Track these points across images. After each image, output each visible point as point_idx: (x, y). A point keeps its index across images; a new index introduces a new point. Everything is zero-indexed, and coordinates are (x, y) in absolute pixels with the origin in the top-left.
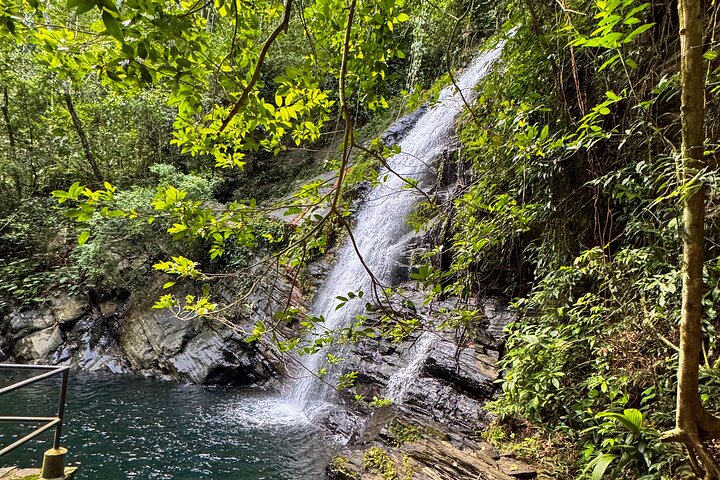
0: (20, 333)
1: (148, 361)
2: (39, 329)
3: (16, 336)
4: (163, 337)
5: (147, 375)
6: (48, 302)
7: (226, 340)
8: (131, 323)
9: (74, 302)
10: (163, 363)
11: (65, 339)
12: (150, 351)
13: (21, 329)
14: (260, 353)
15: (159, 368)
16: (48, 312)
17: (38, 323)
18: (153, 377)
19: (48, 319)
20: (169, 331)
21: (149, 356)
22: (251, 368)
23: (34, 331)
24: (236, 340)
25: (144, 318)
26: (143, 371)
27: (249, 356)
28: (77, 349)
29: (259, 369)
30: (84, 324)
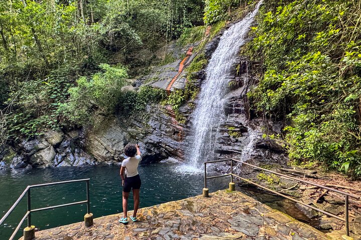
0: (32, 152)
1: (109, 157)
2: (42, 149)
3: (30, 154)
4: (113, 146)
5: (109, 164)
6: (42, 135)
7: (146, 144)
8: (91, 140)
9: (57, 133)
10: (117, 157)
11: (57, 152)
12: (108, 153)
13: (32, 150)
14: (163, 147)
15: (114, 160)
16: (44, 140)
17: (41, 146)
18: (113, 164)
19: (45, 143)
20: (115, 142)
21: (109, 155)
22: (160, 154)
23: (39, 150)
24: (150, 143)
25: (99, 137)
26: (106, 162)
27: (158, 149)
28: (66, 156)
29: (164, 154)
30: (65, 144)
